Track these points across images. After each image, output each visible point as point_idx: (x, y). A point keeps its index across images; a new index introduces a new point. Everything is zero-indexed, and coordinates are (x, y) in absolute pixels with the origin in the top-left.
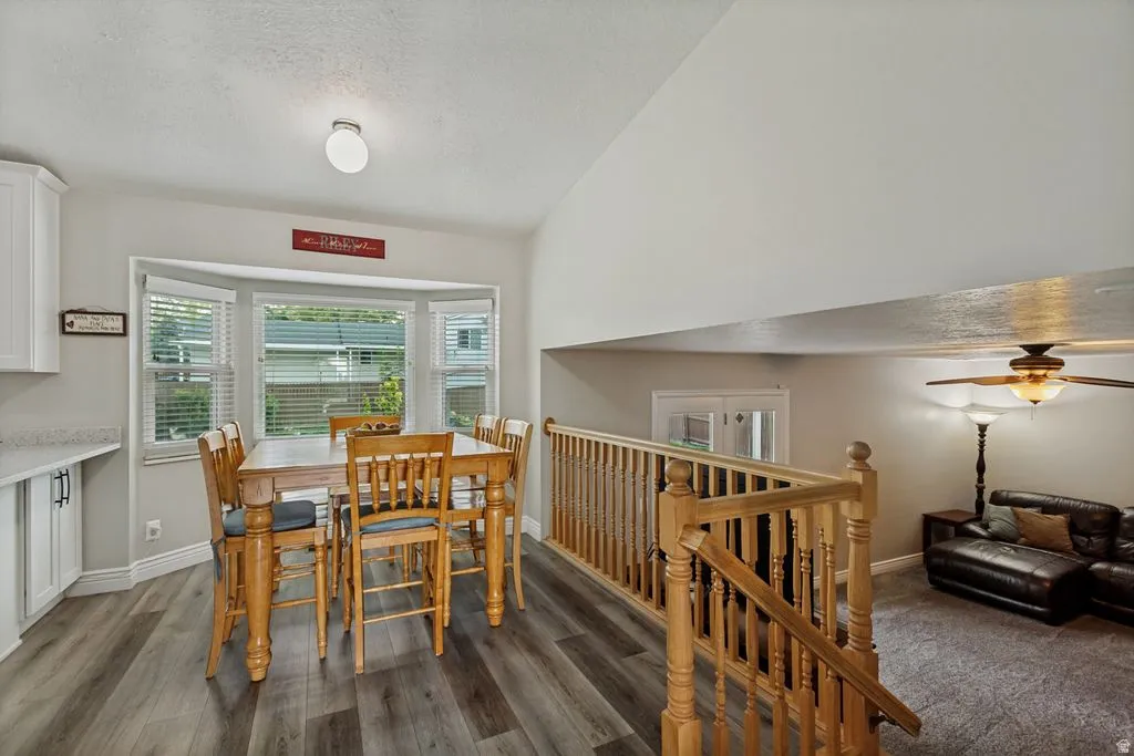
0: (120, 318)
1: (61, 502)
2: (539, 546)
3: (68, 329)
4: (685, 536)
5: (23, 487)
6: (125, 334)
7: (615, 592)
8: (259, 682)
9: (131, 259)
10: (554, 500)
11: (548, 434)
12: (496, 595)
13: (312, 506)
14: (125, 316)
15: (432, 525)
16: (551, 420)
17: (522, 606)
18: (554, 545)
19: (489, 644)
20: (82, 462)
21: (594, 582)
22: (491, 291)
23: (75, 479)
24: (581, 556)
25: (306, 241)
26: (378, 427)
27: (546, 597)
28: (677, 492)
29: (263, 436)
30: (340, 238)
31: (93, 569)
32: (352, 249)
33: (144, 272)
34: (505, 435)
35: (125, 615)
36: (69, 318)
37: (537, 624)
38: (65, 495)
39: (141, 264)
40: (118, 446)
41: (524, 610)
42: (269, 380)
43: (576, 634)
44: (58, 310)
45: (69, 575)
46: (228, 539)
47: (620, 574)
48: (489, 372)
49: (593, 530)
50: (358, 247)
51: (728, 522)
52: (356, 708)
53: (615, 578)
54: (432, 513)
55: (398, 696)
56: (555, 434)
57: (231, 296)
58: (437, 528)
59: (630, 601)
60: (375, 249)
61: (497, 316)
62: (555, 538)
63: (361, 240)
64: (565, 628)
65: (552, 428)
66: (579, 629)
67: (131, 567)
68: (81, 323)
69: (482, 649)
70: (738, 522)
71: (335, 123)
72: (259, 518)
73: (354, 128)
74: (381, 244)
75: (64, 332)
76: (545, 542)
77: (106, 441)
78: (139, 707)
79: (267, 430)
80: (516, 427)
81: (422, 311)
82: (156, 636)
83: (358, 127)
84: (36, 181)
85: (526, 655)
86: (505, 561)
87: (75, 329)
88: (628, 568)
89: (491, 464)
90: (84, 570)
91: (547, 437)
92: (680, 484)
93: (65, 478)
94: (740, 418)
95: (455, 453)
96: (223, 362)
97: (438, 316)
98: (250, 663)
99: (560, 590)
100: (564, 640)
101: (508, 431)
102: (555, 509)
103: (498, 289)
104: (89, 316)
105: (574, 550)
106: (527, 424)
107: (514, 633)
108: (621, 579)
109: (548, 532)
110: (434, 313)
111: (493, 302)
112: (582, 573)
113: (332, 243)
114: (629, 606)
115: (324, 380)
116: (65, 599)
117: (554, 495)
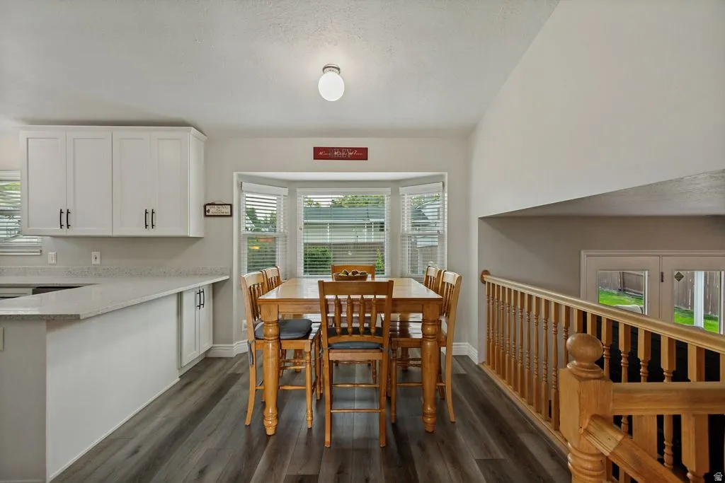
0: (229, 206)
1: (200, 306)
2: (477, 369)
3: (207, 214)
4: (592, 429)
5: (180, 295)
6: (231, 215)
7: (537, 423)
8: (270, 436)
9: (235, 174)
10: (488, 334)
11: (484, 282)
12: (429, 409)
13: (311, 322)
14: (231, 206)
15: (378, 348)
16: (486, 272)
17: (453, 420)
18: (487, 369)
19: (421, 446)
20: (213, 284)
21: (519, 409)
22: (442, 176)
23: (208, 294)
24: (509, 384)
25: (321, 153)
26: (353, 273)
27: (475, 416)
28: (584, 375)
29: (302, 275)
30: (340, 149)
31: (219, 343)
32: (347, 156)
33: (241, 181)
34: (443, 283)
35: (225, 373)
36: (208, 208)
37: (462, 438)
38: (202, 303)
39: (240, 176)
40: (228, 277)
41: (454, 423)
42: (306, 241)
43: (495, 457)
44: (203, 204)
45: (206, 345)
46: (257, 341)
47: (544, 408)
48: (440, 236)
49: (519, 365)
50: (351, 154)
51: (660, 418)
52: (318, 476)
53: (538, 411)
54: (378, 339)
55: (347, 474)
56: (489, 283)
57: (285, 191)
58: (382, 351)
59: (551, 437)
60: (361, 154)
61: (446, 195)
62: (489, 364)
63: (353, 149)
64: (486, 448)
65: (487, 278)
66: (499, 454)
67: (234, 345)
68: (213, 210)
69: (415, 450)
70: (677, 420)
71: (325, 68)
72: (271, 330)
73: (337, 70)
74: (365, 150)
75: (206, 216)
76: (481, 366)
77: (223, 274)
78: (209, 435)
79: (305, 271)
80: (450, 278)
81: (395, 194)
82: (233, 389)
83: (339, 69)
84: (191, 136)
85: (449, 465)
86: (437, 382)
87: (210, 214)
88: (550, 401)
89: (425, 307)
90: (213, 343)
91: (484, 285)
92: (587, 364)
93: (202, 294)
94: (679, 277)
95: (394, 296)
96: (282, 231)
97: (406, 197)
98: (266, 423)
99: (488, 411)
100: (485, 460)
101: (445, 280)
102: (489, 342)
103: (446, 174)
104: (216, 206)
105: (504, 377)
106: (457, 276)
107: (443, 442)
108: (543, 412)
109: (484, 359)
110: (404, 195)
111: (444, 185)
112: (509, 399)
113: (335, 153)
114: (550, 441)
115: (359, 241)
116: (206, 358)
117: (489, 330)
